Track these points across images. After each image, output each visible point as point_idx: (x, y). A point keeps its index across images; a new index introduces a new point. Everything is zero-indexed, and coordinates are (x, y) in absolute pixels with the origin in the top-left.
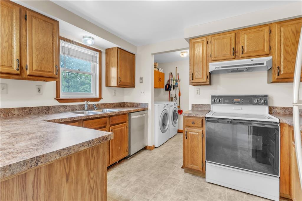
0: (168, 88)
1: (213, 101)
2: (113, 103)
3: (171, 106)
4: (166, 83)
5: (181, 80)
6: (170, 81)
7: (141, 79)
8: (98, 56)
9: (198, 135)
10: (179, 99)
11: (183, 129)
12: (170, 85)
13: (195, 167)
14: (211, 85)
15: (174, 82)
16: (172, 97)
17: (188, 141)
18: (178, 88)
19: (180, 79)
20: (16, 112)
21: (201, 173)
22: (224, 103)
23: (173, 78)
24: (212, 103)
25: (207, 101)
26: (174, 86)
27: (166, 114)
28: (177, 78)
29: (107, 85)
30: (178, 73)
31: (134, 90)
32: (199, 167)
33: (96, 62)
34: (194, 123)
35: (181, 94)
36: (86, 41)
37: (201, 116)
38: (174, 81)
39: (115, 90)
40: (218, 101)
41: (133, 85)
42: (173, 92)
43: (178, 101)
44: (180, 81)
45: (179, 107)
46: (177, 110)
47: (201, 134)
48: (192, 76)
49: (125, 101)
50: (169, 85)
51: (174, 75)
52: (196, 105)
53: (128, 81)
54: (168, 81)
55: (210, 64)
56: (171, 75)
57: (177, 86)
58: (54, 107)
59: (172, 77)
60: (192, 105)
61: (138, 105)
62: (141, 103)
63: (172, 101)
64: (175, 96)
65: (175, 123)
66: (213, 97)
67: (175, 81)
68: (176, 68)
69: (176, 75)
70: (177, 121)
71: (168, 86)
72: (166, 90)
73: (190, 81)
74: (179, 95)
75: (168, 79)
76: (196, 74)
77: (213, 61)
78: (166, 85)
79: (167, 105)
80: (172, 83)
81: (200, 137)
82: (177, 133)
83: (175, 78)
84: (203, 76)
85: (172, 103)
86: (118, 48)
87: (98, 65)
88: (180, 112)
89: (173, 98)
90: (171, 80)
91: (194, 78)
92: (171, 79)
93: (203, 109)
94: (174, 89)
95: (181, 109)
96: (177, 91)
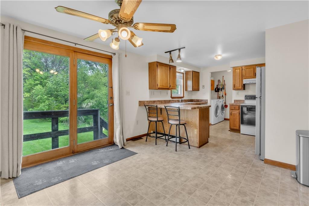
0: (217, 90)
1: (246, 98)
2: (188, 100)
3: (220, 102)
4: (215, 87)
7: (203, 86)
8: (182, 75)
9: (237, 113)
10: (225, 97)
11: (229, 118)
13: (235, 128)
14: (245, 90)
17: (232, 116)
18: (224, 90)
19: (226, 84)
20: (163, 102)
21: (238, 131)
22: (252, 99)
24: (245, 99)
25: (243, 98)
26: (221, 89)
27: (217, 106)
28: (224, 83)
29: (186, 90)
30: (224, 80)
31: (198, 93)
32: (237, 128)
33: (182, 79)
34: (235, 108)
35: (227, 94)
36: (181, 71)
37: (238, 104)
38: (221, 85)
39: (189, 93)
40: (248, 98)
41: (198, 90)
42: (221, 93)
43: (224, 99)
45: (225, 103)
46: (224, 105)
47: (238, 113)
48: (234, 86)
49: (193, 99)
50: (218, 88)
51: (221, 81)
52: (236, 100)
53: (197, 88)
54: (217, 85)
55: (244, 80)
56: (219, 81)
58: (171, 100)
59: (220, 83)
60: (234, 100)
61: (201, 100)
62: (203, 100)
64: (222, 96)
65: (223, 113)
66: (246, 96)
68: (223, 76)
69: (223, 82)
70: (224, 112)
72: (216, 91)
73: (233, 88)
74: (225, 94)
75: (217, 84)
76: (236, 85)
77: (245, 79)
78: (216, 89)
79: (218, 101)
80: (220, 87)
81: (238, 114)
82: (224, 120)
84: (240, 86)
85: (221, 100)
86: (193, 71)
87: (182, 80)
88: (226, 106)
89: (221, 97)
91: (235, 86)
92: (219, 84)
93: (241, 102)
94: (221, 91)
95: (226, 104)
96: (223, 92)
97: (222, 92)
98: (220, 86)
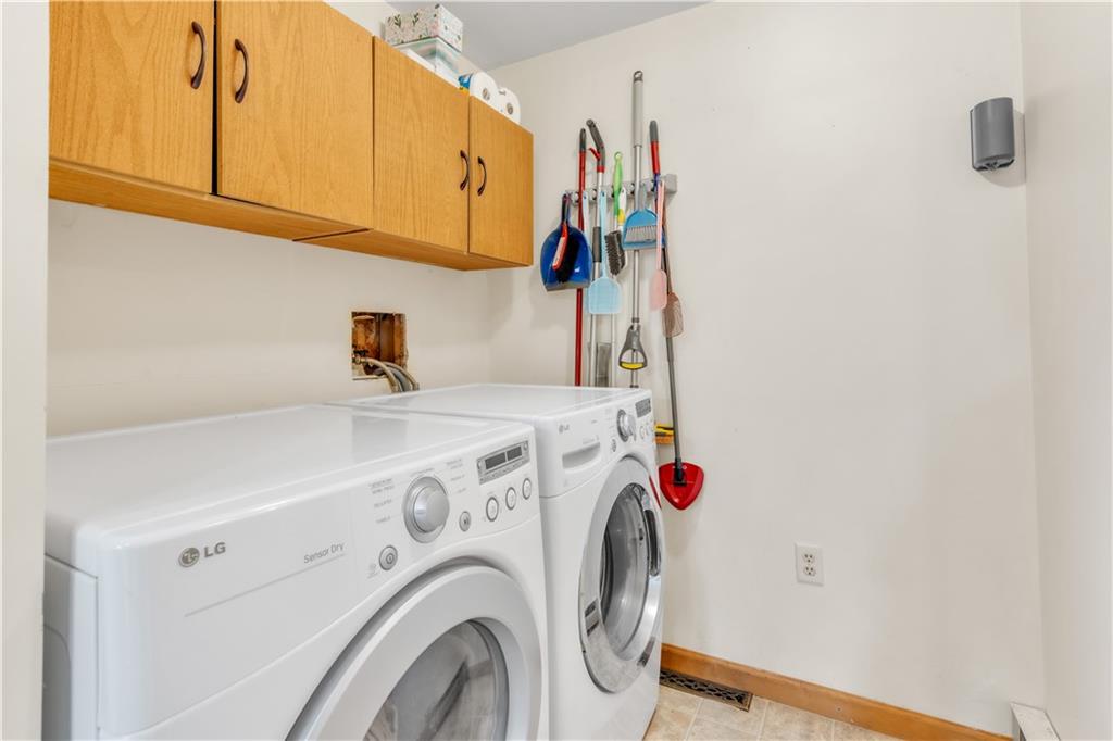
0: (568, 261)
4: (547, 220)
5: (681, 188)
6: (579, 202)
10: (670, 359)
12: (587, 234)
15: (617, 212)
16: (605, 339)
18: (651, 259)
19: (674, 178)
23: (606, 179)
26: (615, 243)
28: (647, 174)
30: (653, 127)
35: (687, 312)
38: (614, 197)
44: (669, 193)
45: (668, 435)
50: (576, 238)
51: (617, 142)
54: (567, 202)
56: (591, 147)
57: (650, 243)
59: (601, 168)
63: (603, 380)
64: (632, 341)
67: (622, 199)
69: (636, 148)
71: (563, 240)
72: (553, 277)
74: (670, 317)
75: (570, 183)
78: (547, 242)
80: (600, 220)
83: (628, 178)
88: (681, 482)
90: (588, 195)
92: (589, 184)
94: (616, 267)
95: (688, 457)
96: (645, 287)
97: (624, 288)
98: (595, 217)
